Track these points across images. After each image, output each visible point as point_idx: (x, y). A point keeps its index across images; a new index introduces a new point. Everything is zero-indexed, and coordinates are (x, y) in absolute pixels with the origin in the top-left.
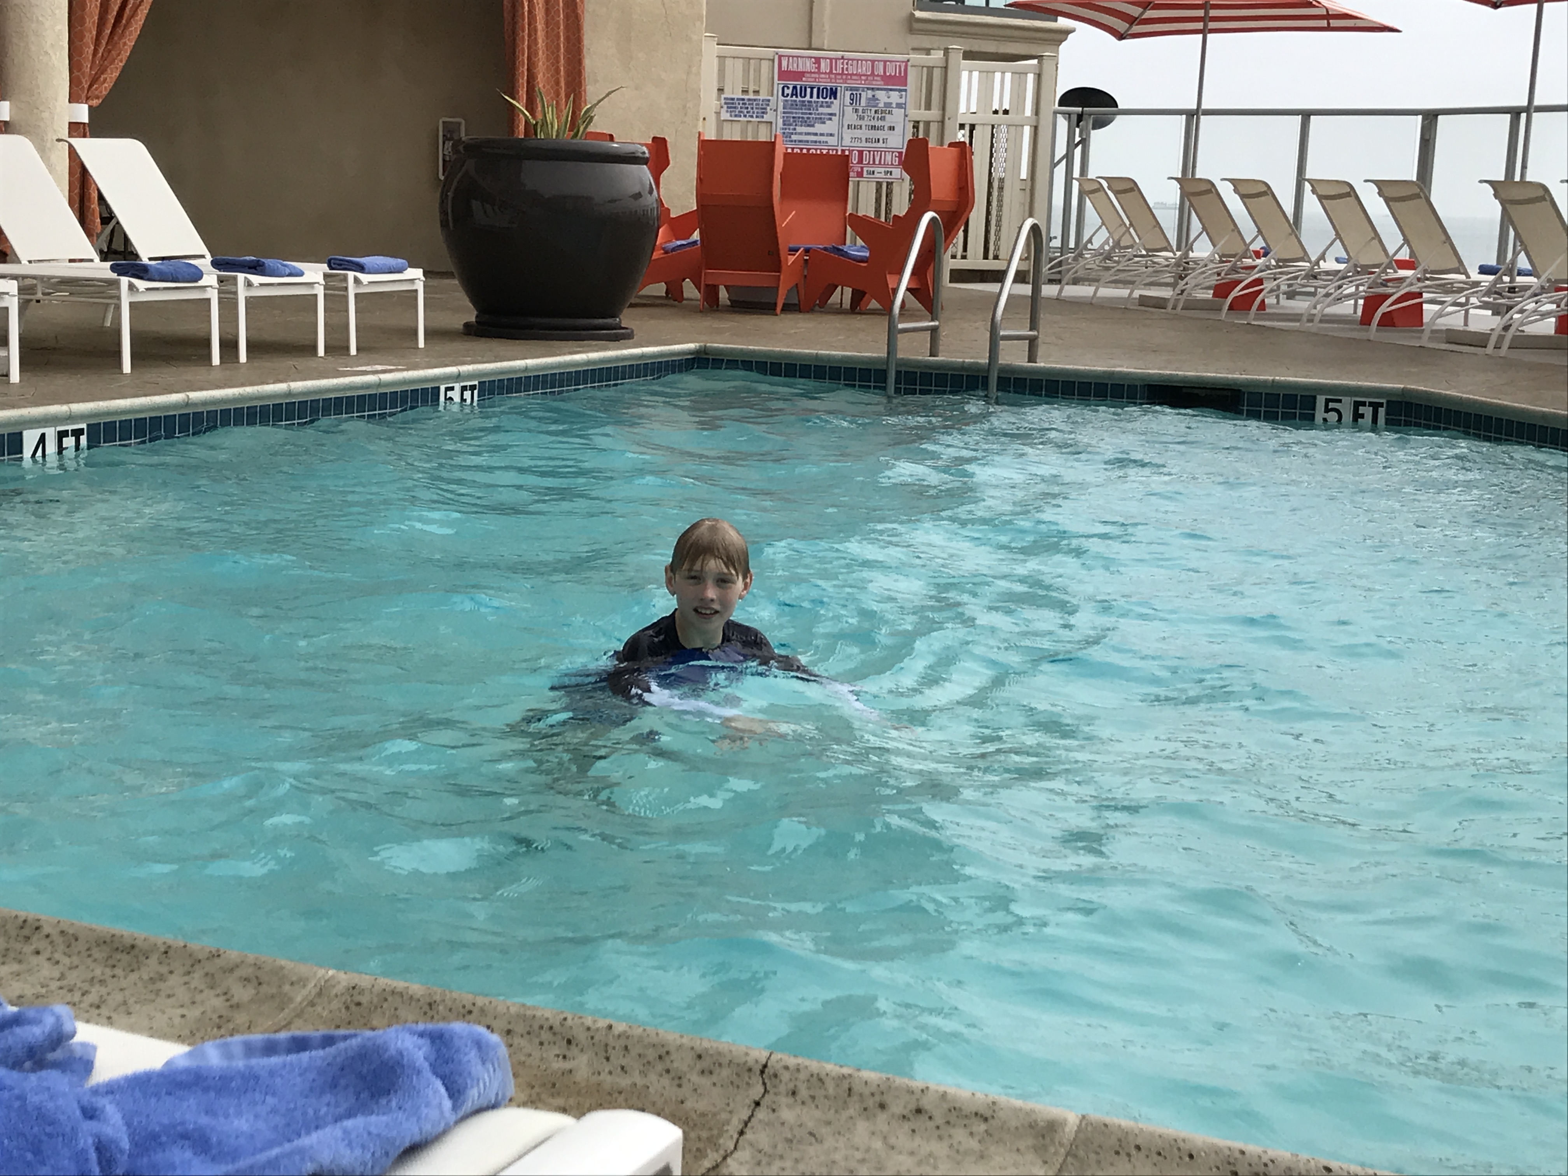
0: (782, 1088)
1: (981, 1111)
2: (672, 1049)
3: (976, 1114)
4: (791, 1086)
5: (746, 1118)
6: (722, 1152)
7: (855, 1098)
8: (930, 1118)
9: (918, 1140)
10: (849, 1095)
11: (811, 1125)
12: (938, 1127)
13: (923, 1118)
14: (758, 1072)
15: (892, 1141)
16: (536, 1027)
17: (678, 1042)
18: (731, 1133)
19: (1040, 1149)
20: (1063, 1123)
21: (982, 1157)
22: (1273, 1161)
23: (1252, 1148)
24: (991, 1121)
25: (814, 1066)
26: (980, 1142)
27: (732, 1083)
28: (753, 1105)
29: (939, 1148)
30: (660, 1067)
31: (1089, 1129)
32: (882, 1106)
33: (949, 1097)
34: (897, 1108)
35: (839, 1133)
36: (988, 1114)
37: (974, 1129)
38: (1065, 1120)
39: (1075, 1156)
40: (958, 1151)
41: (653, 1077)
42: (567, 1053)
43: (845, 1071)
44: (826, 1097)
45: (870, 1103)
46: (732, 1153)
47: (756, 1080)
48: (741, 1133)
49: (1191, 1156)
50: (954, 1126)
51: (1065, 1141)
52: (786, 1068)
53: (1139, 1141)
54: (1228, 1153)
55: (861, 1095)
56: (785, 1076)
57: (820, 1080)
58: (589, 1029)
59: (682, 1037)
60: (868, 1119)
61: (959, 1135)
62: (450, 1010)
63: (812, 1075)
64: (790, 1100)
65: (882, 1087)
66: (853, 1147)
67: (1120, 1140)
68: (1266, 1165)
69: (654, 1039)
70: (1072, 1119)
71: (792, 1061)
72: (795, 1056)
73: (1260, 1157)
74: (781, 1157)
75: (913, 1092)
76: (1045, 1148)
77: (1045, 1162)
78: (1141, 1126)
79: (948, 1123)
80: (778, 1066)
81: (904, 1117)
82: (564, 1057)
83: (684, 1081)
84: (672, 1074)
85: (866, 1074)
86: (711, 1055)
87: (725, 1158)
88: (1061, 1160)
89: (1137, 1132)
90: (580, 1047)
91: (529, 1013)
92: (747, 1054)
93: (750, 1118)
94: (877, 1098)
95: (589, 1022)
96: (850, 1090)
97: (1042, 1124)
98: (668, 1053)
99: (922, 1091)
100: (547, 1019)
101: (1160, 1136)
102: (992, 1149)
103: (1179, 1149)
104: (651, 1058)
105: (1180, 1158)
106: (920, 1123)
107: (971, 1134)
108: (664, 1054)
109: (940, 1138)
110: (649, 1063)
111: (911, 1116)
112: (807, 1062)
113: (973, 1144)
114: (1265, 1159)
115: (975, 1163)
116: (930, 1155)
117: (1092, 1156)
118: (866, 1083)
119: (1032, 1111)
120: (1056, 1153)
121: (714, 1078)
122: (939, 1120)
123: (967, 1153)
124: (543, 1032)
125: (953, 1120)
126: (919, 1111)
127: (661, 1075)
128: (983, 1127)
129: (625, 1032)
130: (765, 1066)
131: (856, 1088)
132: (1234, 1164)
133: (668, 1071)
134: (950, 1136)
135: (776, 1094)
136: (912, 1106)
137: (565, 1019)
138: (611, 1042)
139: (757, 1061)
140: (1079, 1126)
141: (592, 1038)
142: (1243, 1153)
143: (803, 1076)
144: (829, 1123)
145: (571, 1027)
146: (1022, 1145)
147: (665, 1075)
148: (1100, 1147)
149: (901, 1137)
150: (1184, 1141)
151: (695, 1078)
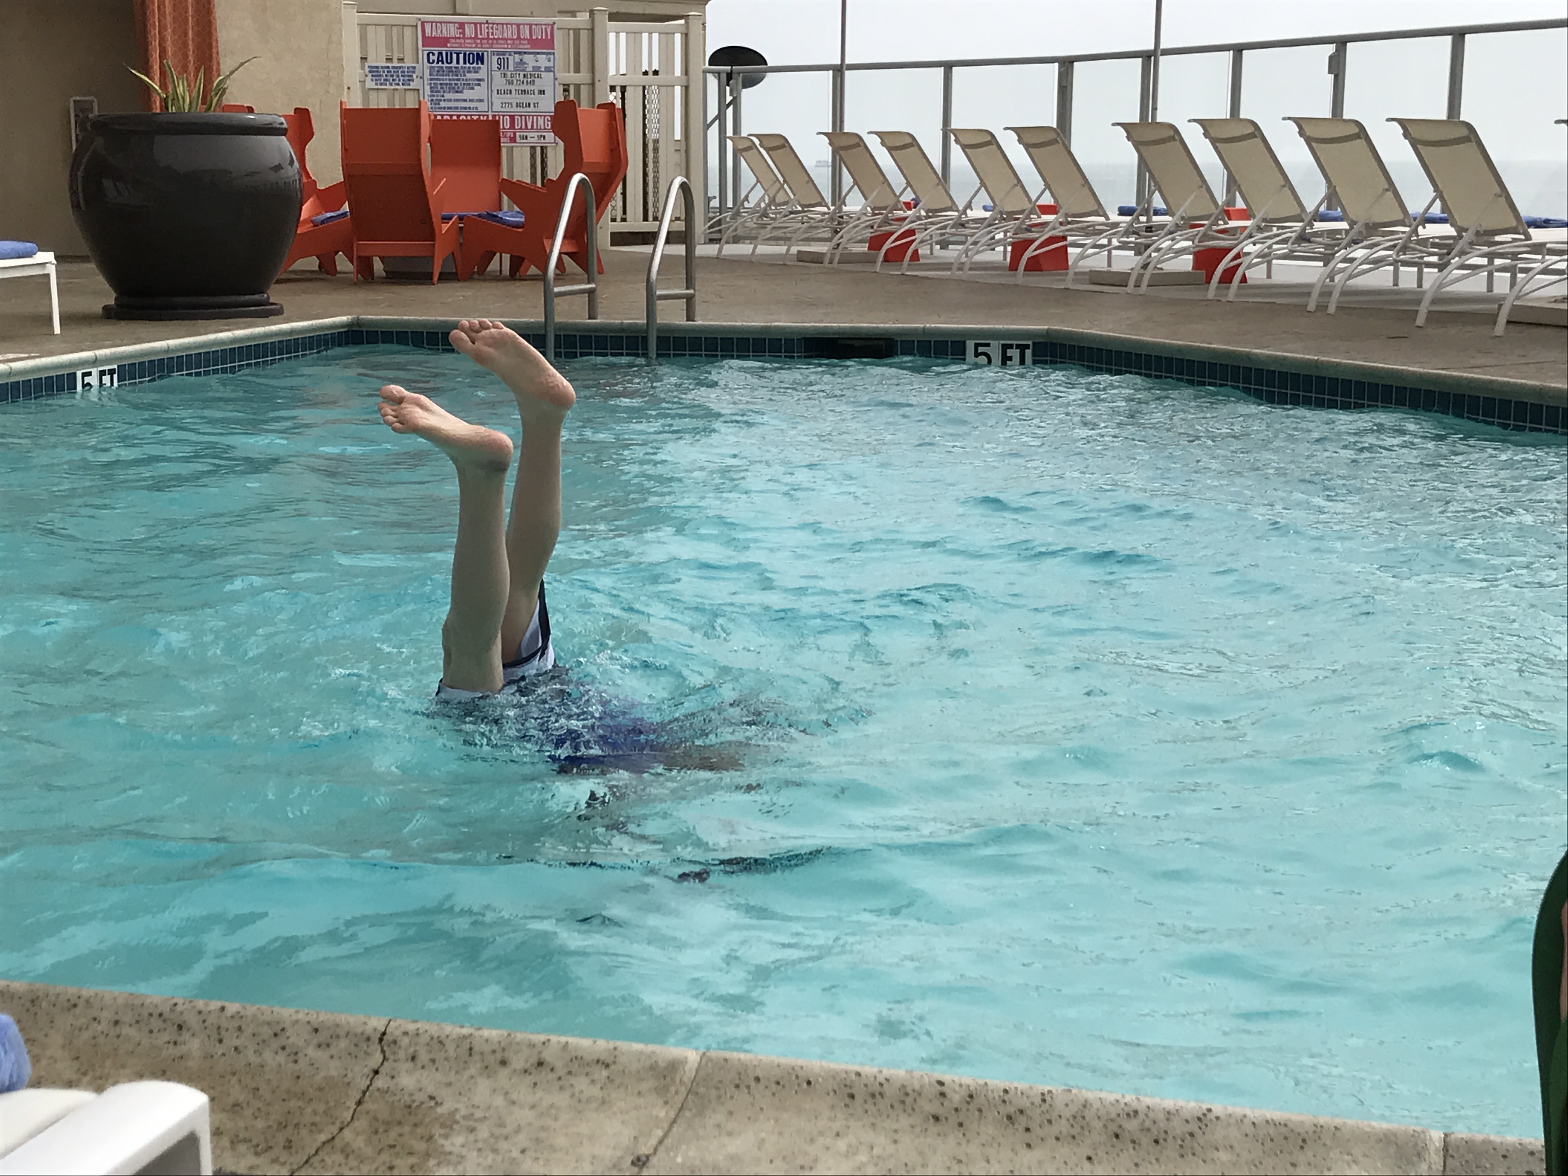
0: (402, 1054)
1: (602, 1058)
2: (287, 1025)
3: (598, 1061)
4: (412, 1050)
5: (364, 1087)
6: (338, 1125)
7: (476, 1057)
8: (552, 1070)
9: (540, 1093)
10: (470, 1055)
11: (430, 1090)
12: (560, 1078)
13: (544, 1071)
14: (377, 1041)
15: (514, 1096)
16: (145, 1014)
17: (294, 1017)
18: (348, 1104)
19: (662, 1091)
20: (682, 1062)
21: (604, 1102)
22: (887, 1080)
23: (869, 1070)
24: (612, 1067)
25: (433, 1029)
26: (602, 1088)
27: (350, 1054)
28: (371, 1075)
29: (561, 1099)
30: (275, 1044)
31: (710, 1065)
32: (503, 1063)
33: (570, 1048)
34: (518, 1062)
35: (460, 1094)
36: (609, 1060)
37: (596, 1076)
38: (686, 1058)
39: (697, 1093)
40: (580, 1101)
41: (268, 1056)
42: (180, 1039)
43: (465, 1031)
44: (446, 1059)
45: (492, 1060)
46: (349, 1123)
47: (375, 1048)
48: (359, 1103)
49: (809, 1083)
50: (576, 1075)
51: (685, 1079)
52: (406, 1033)
53: (759, 1073)
54: (844, 1076)
55: (482, 1053)
56: (405, 1041)
57: (440, 1042)
58: (200, 1012)
59: (297, 1012)
60: (489, 1077)
61: (581, 1084)
62: (54, 1005)
63: (432, 1038)
64: (409, 1065)
65: (503, 1044)
66: (473, 1106)
67: (740, 1074)
68: (881, 1085)
69: (268, 1017)
70: (692, 1056)
71: (411, 1027)
72: (415, 1021)
73: (875, 1077)
74: (399, 1123)
75: (534, 1046)
76: (666, 1088)
77: (666, 1103)
78: (760, 1057)
79: (570, 1073)
80: (398, 1033)
81: (526, 1071)
82: (175, 1043)
83: (300, 1055)
84: (288, 1050)
85: (486, 1033)
86: (328, 1028)
87: (341, 1129)
88: (680, 1098)
89: (756, 1063)
90: (191, 1032)
91: (137, 1002)
92: (365, 1023)
93: (368, 1087)
94: (499, 1056)
95: (200, 1004)
96: (471, 1049)
97: (662, 1064)
98: (283, 1030)
99: (544, 1043)
100: (156, 1006)
101: (779, 1065)
102: (614, 1095)
103: (797, 1077)
104: (266, 1037)
105: (799, 1085)
106: (543, 1075)
107: (593, 1081)
108: (279, 1032)
109: (561, 1088)
110: (264, 1041)
111: (533, 1070)
112: (427, 1027)
113: (595, 1091)
114: (880, 1078)
115: (596, 1110)
116: (552, 1106)
117: (714, 1092)
118: (487, 1041)
119: (653, 1052)
120: (677, 1092)
121: (332, 1051)
122: (561, 1071)
123: (589, 1100)
124: (152, 1020)
125: (575, 1067)
126: (540, 1064)
127: (277, 1053)
128: (605, 1073)
129: (238, 1013)
130: (384, 1034)
131: (476, 1048)
132: (851, 1087)
133: (283, 1048)
134: (572, 1085)
135: (395, 1061)
136: (534, 1060)
137: (175, 1004)
138: (224, 1024)
139: (375, 1029)
140: (699, 1065)
141: (204, 1021)
142: (858, 1074)
143: (424, 1039)
144: (450, 1084)
145: (182, 1013)
146: (644, 1086)
147: (280, 1051)
148: (721, 1082)
149: (523, 1092)
150: (802, 1068)
151: (311, 1051)
